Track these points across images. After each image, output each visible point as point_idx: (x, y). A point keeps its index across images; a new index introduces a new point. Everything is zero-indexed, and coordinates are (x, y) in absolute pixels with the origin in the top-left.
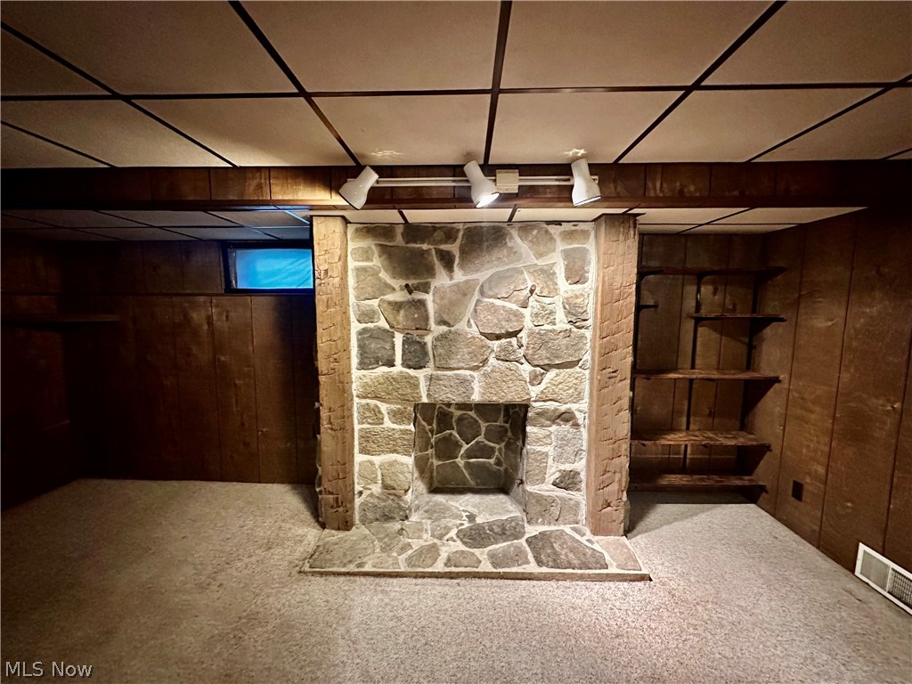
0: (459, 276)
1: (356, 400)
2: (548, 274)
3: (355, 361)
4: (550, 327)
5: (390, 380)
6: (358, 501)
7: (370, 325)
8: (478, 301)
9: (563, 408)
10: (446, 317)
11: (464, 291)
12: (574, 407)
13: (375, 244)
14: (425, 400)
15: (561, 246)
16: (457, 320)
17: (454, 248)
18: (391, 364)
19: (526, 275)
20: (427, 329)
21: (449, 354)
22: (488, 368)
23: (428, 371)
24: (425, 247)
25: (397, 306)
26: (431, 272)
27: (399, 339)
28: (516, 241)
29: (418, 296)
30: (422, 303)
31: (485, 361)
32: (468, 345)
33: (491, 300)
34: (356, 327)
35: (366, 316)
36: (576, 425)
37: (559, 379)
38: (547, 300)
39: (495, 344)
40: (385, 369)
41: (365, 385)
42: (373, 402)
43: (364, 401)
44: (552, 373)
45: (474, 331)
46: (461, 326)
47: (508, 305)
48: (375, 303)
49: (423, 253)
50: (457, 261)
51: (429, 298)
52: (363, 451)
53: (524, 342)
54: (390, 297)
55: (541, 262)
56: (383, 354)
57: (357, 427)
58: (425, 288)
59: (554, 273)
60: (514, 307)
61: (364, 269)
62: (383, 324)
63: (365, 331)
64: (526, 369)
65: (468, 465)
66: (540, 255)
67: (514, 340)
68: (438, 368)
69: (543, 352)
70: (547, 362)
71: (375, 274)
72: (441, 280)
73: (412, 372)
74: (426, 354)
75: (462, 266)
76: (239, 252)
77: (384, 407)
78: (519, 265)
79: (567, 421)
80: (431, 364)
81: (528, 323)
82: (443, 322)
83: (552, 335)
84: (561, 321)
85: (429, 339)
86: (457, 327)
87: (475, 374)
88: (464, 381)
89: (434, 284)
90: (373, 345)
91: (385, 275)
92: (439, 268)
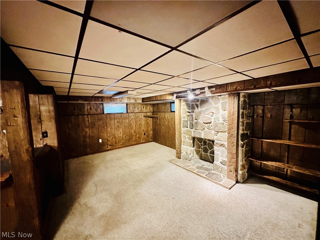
0: (199, 109)
1: (182, 134)
2: (217, 109)
3: (182, 126)
4: (218, 122)
5: (187, 131)
6: (182, 154)
7: (184, 119)
8: (202, 115)
9: (222, 143)
11: (200, 113)
12: (224, 143)
13: (186, 103)
14: (193, 136)
15: (221, 101)
16: (199, 119)
17: (198, 103)
18: (188, 127)
19: (212, 109)
20: (194, 121)
21: (197, 126)
22: (205, 130)
23: (193, 130)
24: (193, 103)
25: (188, 116)
26: (194, 108)
27: (189, 122)
28: (211, 101)
29: (192, 114)
30: (193, 116)
32: (201, 125)
33: (205, 115)
34: (182, 119)
35: (184, 118)
36: (226, 148)
37: (221, 135)
38: (218, 115)
39: (206, 125)
40: (186, 128)
41: (184, 131)
42: (185, 135)
44: (220, 133)
45: (202, 122)
46: (199, 121)
47: (208, 116)
48: (185, 115)
49: (193, 105)
50: (199, 106)
51: (194, 114)
52: (183, 144)
53: (212, 125)
54: (188, 114)
55: (216, 106)
56: (186, 125)
57: (182, 140)
58: (193, 112)
59: (219, 108)
60: (210, 116)
61: (183, 108)
62: (186, 119)
63: (184, 120)
64: (213, 132)
65: (210, 155)
66: (216, 104)
67: (210, 124)
68: (195, 129)
69: (216, 128)
70: (217, 130)
71: (185, 109)
73: (191, 129)
74: (193, 126)
75: (200, 107)
78: (211, 106)
79: (223, 147)
81: (213, 121)
82: (196, 119)
83: (218, 124)
84: (221, 121)
85: (194, 123)
87: (202, 131)
88: (200, 133)
89: (195, 111)
90: (185, 123)
91: (187, 110)
92: (196, 107)
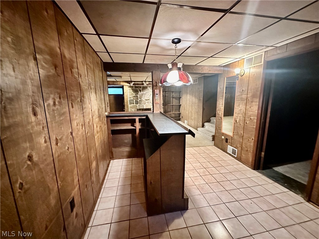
0: (142, 92)
1: (129, 109)
3: (129, 104)
5: (133, 106)
8: (144, 96)
10: (140, 98)
11: (143, 94)
14: (138, 108)
16: (142, 98)
18: (134, 104)
20: (138, 99)
21: (141, 102)
22: (146, 104)
23: (138, 104)
25: (134, 96)
26: (138, 92)
27: (134, 101)
28: (149, 88)
29: (137, 95)
30: (137, 96)
32: (143, 101)
33: (146, 95)
34: (129, 99)
39: (147, 101)
41: (130, 107)
45: (144, 99)
48: (131, 96)
49: (137, 90)
51: (138, 95)
54: (133, 95)
56: (132, 103)
60: (149, 96)
61: (130, 92)
62: (132, 99)
71: (131, 92)
72: (140, 93)
77: (133, 109)
78: (149, 91)
85: (138, 101)
88: (143, 106)
90: (131, 101)
91: (132, 93)
92: (139, 91)
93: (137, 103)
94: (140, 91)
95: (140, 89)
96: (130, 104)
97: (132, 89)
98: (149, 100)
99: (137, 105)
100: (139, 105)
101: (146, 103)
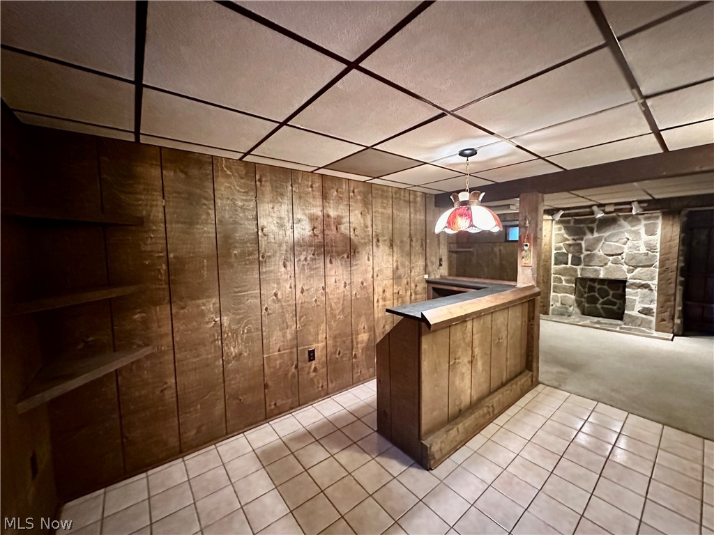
0: (596, 235)
1: (553, 275)
2: (637, 233)
3: (553, 262)
4: (637, 252)
5: (565, 269)
6: (551, 308)
7: (560, 251)
8: (603, 243)
9: (644, 282)
10: (590, 249)
11: (598, 240)
12: (649, 282)
13: (563, 226)
14: (579, 276)
15: (644, 222)
16: (595, 249)
17: (595, 225)
18: (567, 264)
19: (626, 234)
20: (582, 253)
21: (590, 261)
22: (607, 266)
23: (581, 266)
24: (582, 226)
25: (570, 245)
26: (585, 234)
27: (570, 256)
28: (622, 222)
29: (579, 242)
30: (580, 244)
31: (606, 264)
32: (598, 258)
33: (609, 243)
34: (554, 252)
35: (558, 248)
36: (651, 290)
37: (642, 271)
38: (636, 242)
39: (611, 258)
40: (564, 265)
41: (556, 271)
42: (558, 276)
43: (556, 276)
44: (639, 269)
45: (601, 253)
46: (596, 252)
47: (616, 244)
48: (562, 244)
49: (581, 228)
50: (595, 230)
51: (583, 242)
52: (554, 292)
53: (624, 257)
54: (567, 242)
55: (634, 229)
56: (564, 260)
57: (552, 284)
58: (581, 239)
59: (639, 232)
60: (620, 245)
61: (558, 234)
62: (564, 251)
63: (557, 253)
64: (625, 267)
65: (602, 308)
66: (633, 226)
67: (620, 257)
68: (586, 266)
69: (634, 261)
70: (636, 265)
71: (562, 235)
72: (589, 236)
73: (574, 267)
74: (581, 261)
75: (597, 231)
76: (511, 228)
77: (563, 278)
78: (623, 230)
79: (646, 288)
80: (583, 264)
81: (626, 250)
82: (587, 250)
83: (638, 255)
84: (643, 250)
85: (582, 256)
86: (594, 252)
87: (601, 268)
88: (596, 270)
89: (585, 238)
90: (560, 258)
91: (566, 236)
92: (587, 232)
93: (577, 261)
94: (592, 231)
95: (591, 225)
96: (556, 264)
97: (566, 228)
98: (620, 254)
99: (578, 268)
100: (582, 269)
101: (609, 264)
